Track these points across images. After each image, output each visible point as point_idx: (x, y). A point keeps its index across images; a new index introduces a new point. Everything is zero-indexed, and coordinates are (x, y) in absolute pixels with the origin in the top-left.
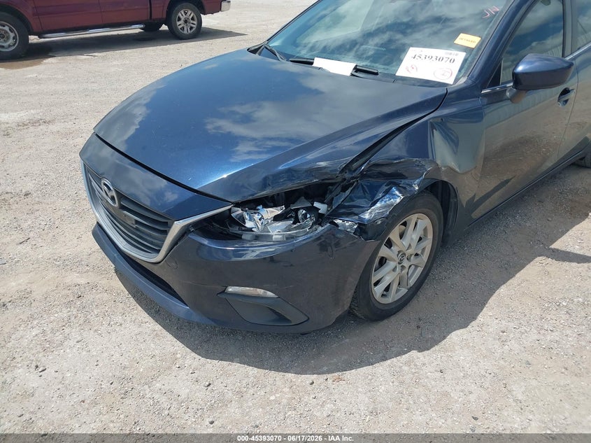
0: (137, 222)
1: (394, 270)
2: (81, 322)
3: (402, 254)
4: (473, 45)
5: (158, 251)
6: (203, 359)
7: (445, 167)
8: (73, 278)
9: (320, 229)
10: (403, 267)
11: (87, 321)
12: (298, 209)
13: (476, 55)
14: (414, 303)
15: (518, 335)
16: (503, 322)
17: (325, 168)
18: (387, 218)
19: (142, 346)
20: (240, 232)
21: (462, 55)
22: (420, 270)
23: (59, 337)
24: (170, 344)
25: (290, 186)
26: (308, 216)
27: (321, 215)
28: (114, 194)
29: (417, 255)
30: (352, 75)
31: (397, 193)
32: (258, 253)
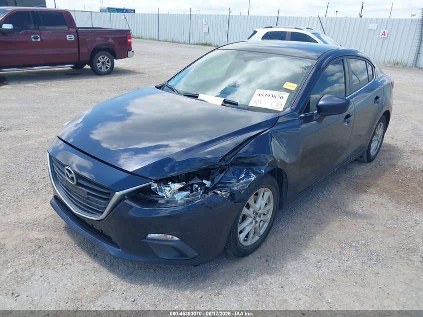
0: (88, 194)
1: (251, 223)
2: (42, 263)
3: (255, 213)
4: (293, 89)
5: (102, 213)
6: (129, 285)
7: (279, 160)
8: (34, 235)
9: (207, 196)
10: (256, 222)
11: (46, 263)
12: (193, 184)
13: (295, 94)
14: (263, 246)
15: (327, 264)
16: (319, 256)
17: (209, 159)
18: (247, 189)
19: (87, 278)
20: (156, 199)
21: (287, 94)
22: (266, 224)
23: (27, 274)
24: (105, 276)
25: (189, 170)
26: (199, 188)
27: (207, 188)
28: (74, 175)
29: (264, 214)
30: (222, 105)
31: (252, 174)
32: (169, 211)
